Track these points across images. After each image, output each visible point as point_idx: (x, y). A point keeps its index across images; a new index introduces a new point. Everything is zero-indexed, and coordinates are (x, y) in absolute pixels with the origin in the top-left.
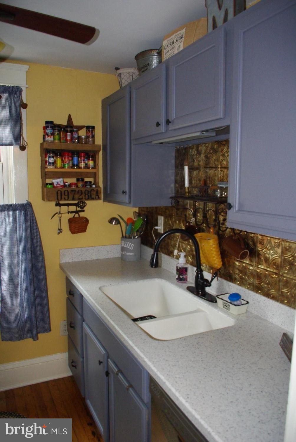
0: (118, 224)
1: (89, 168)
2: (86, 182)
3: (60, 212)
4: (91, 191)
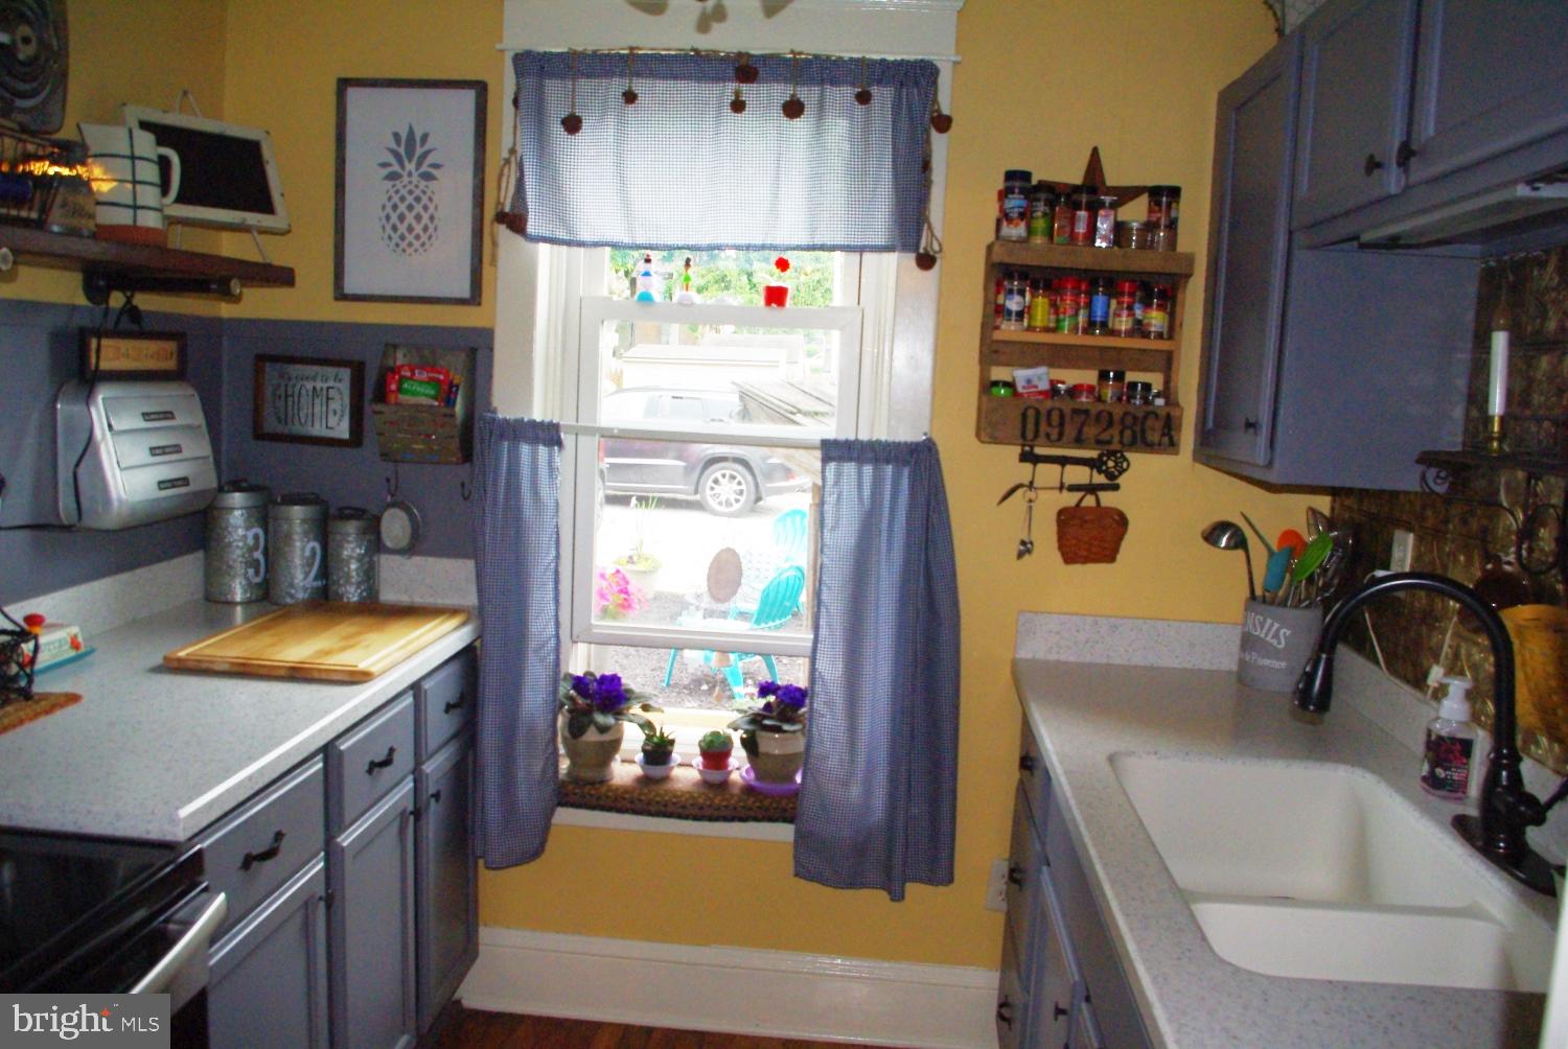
0: (1236, 547)
1: (1146, 335)
2: (1133, 385)
3: (1031, 483)
4: (1145, 417)
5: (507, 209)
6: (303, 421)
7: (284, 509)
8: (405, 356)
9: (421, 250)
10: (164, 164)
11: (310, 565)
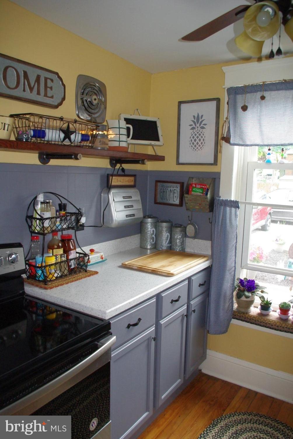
5: (225, 136)
6: (167, 199)
7: (161, 223)
8: (195, 180)
9: (200, 149)
10: (128, 129)
11: (167, 240)
